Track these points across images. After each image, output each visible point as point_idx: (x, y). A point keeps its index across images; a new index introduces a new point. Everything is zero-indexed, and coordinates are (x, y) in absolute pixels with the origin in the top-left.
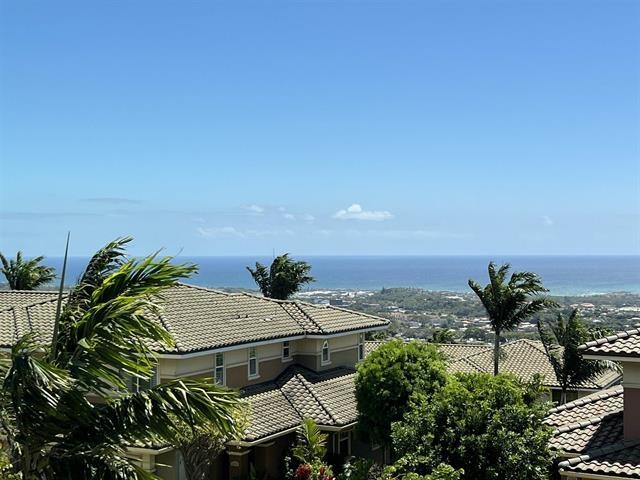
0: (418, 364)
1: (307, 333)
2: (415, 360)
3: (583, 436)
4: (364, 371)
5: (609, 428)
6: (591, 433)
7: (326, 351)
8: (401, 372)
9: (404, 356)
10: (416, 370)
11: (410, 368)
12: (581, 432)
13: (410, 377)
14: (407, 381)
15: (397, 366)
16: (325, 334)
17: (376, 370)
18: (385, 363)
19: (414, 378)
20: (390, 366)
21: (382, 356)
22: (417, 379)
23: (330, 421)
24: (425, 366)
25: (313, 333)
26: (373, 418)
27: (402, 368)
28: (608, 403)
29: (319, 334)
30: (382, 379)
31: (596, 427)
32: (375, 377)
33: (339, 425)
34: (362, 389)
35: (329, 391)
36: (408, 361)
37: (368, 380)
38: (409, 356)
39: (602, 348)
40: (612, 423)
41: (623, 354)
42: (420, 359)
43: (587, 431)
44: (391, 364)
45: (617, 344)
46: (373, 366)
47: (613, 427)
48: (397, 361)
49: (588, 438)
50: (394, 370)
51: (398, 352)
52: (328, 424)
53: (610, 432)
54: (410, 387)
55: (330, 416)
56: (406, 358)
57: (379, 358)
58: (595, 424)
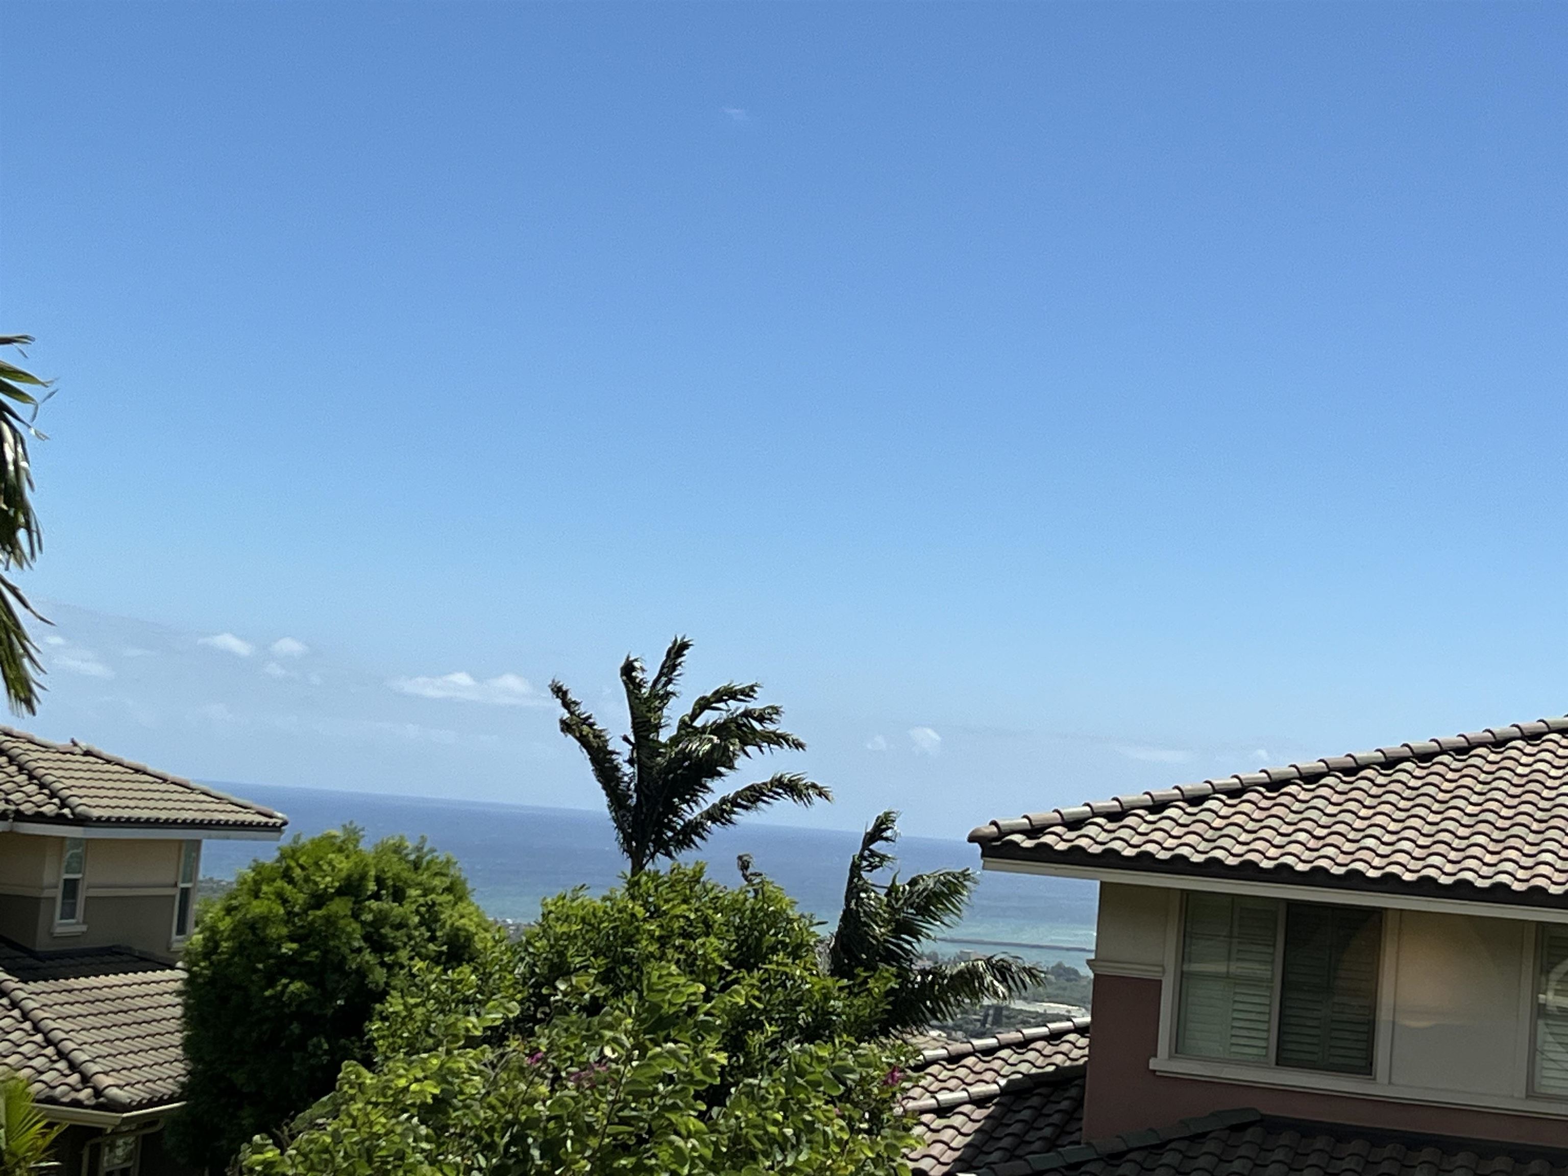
0: (408, 908)
1: (20, 816)
2: (398, 896)
3: (947, 1135)
4: (225, 924)
5: (1026, 1114)
6: (969, 1128)
7: (71, 887)
8: (354, 927)
9: (363, 877)
10: (401, 926)
11: (381, 919)
12: (938, 1123)
13: (379, 945)
14: (368, 956)
15: (340, 907)
16: (81, 820)
17: (265, 920)
18: (300, 898)
19: (393, 950)
20: (318, 907)
21: (287, 875)
22: (403, 955)
23: (85, 1094)
24: (430, 918)
25: (39, 818)
26: (239, 1078)
27: (356, 916)
28: (997, 1064)
29: (59, 819)
30: (288, 948)
31: (985, 1112)
32: (263, 942)
33: (114, 1106)
34: (211, 981)
35: (77, 1009)
36: (376, 896)
37: (240, 949)
38: (380, 881)
39: (1048, 839)
40: (1035, 1101)
41: (1110, 859)
42: (414, 892)
43: (957, 1120)
44: (319, 900)
45: (1091, 830)
46: (258, 908)
47: (1039, 1112)
48: (340, 892)
49: (959, 1141)
50: (330, 921)
51: (344, 865)
52: (77, 1103)
53: (1030, 1126)
54: (379, 975)
55: (86, 1080)
56: (372, 887)
57: (279, 883)
58: (979, 1102)
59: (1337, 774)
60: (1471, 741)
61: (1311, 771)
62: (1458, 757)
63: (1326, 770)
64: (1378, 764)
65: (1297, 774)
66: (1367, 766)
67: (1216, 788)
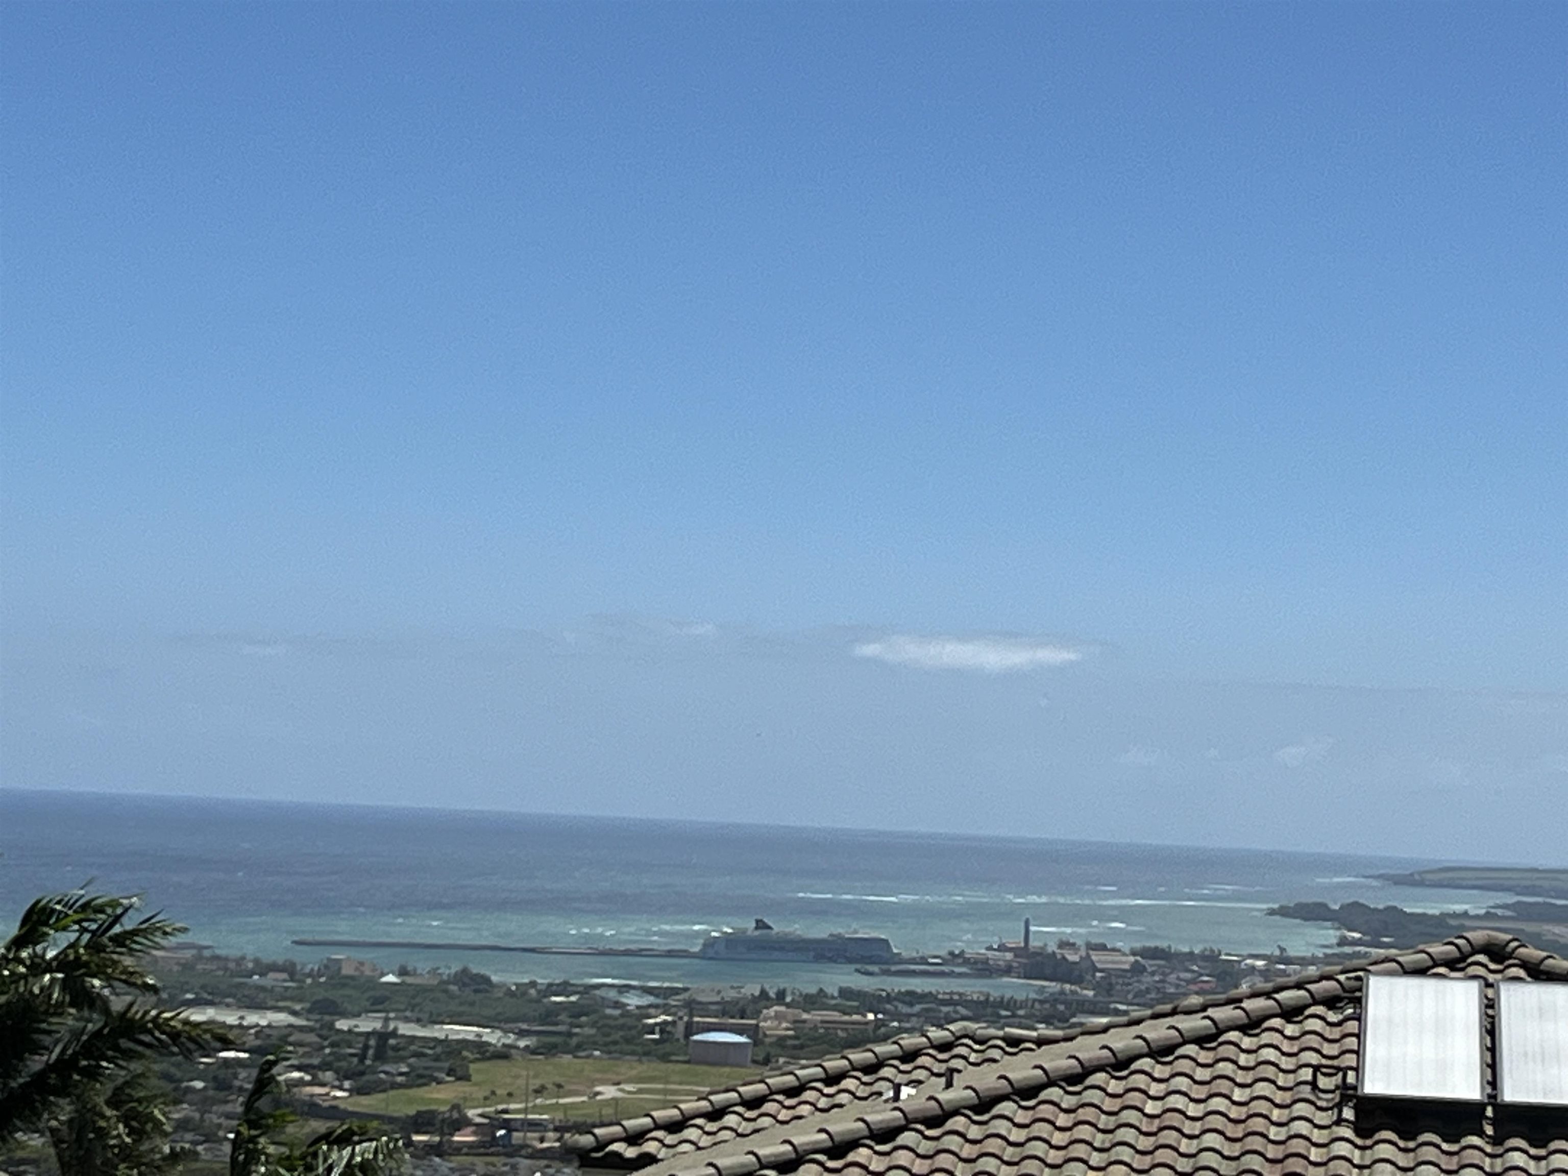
59: (919, 1126)
60: (1087, 1065)
61: (883, 1125)
62: (1071, 1089)
63: (903, 1122)
64: (970, 1108)
65: (866, 1132)
66: (956, 1112)
67: (763, 1161)
